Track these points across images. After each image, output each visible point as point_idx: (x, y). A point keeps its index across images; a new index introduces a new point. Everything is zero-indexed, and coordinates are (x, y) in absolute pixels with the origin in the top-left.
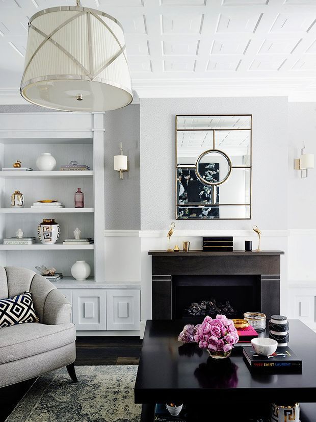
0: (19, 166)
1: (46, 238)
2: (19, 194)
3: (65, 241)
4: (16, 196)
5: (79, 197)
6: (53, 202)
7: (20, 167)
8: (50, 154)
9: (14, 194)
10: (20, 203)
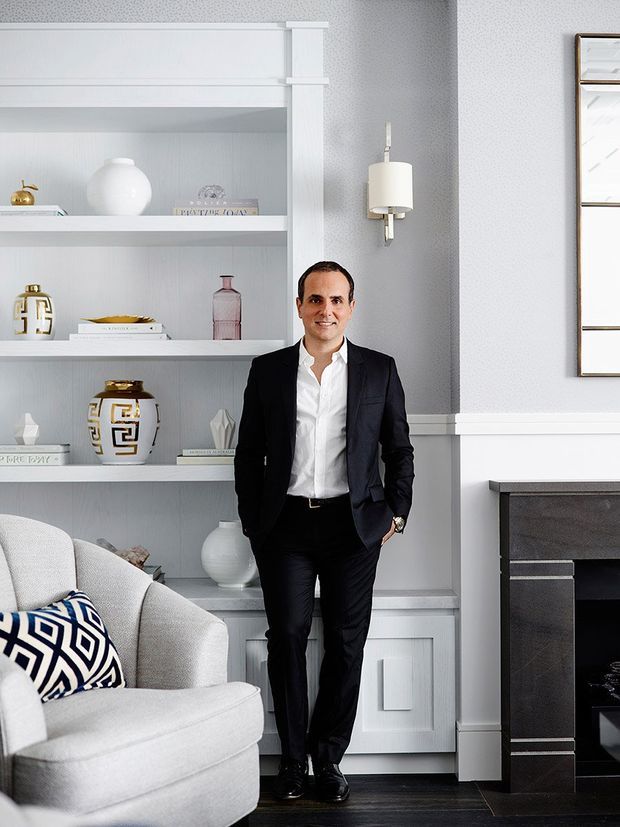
0: (28, 199)
1: (119, 441)
2: (39, 294)
3: (185, 452)
4: (32, 300)
5: (225, 306)
6: (141, 321)
7: (32, 203)
8: (131, 162)
9: (25, 296)
10: (44, 326)
